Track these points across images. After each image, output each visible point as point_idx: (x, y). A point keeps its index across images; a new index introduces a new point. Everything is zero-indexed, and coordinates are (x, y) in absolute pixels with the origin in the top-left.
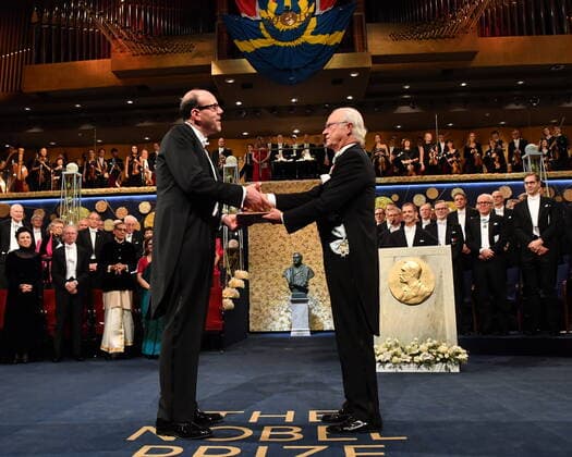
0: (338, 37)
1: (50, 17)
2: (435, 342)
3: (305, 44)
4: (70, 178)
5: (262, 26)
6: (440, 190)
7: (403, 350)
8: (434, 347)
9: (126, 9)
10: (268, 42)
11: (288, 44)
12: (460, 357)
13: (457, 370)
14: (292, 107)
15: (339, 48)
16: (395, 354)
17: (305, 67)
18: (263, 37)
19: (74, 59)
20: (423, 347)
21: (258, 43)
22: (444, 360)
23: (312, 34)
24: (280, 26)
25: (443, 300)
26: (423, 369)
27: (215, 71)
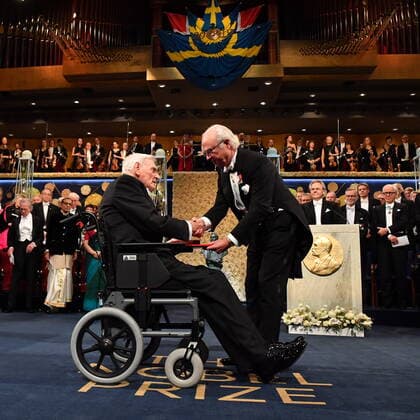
0: (255, 51)
1: (14, 30)
2: (343, 309)
3: (227, 56)
4: (25, 163)
5: (190, 40)
6: (339, 184)
7: (313, 315)
8: (342, 314)
9: (77, 24)
10: (196, 53)
11: (212, 56)
12: (365, 323)
13: (362, 335)
14: (213, 110)
15: (256, 60)
16: (306, 319)
17: (227, 75)
18: (191, 49)
19: (32, 65)
20: (332, 313)
21: (187, 55)
22: (351, 326)
23: (234, 47)
24: (206, 40)
25: (350, 272)
26: (331, 333)
27: (149, 77)
